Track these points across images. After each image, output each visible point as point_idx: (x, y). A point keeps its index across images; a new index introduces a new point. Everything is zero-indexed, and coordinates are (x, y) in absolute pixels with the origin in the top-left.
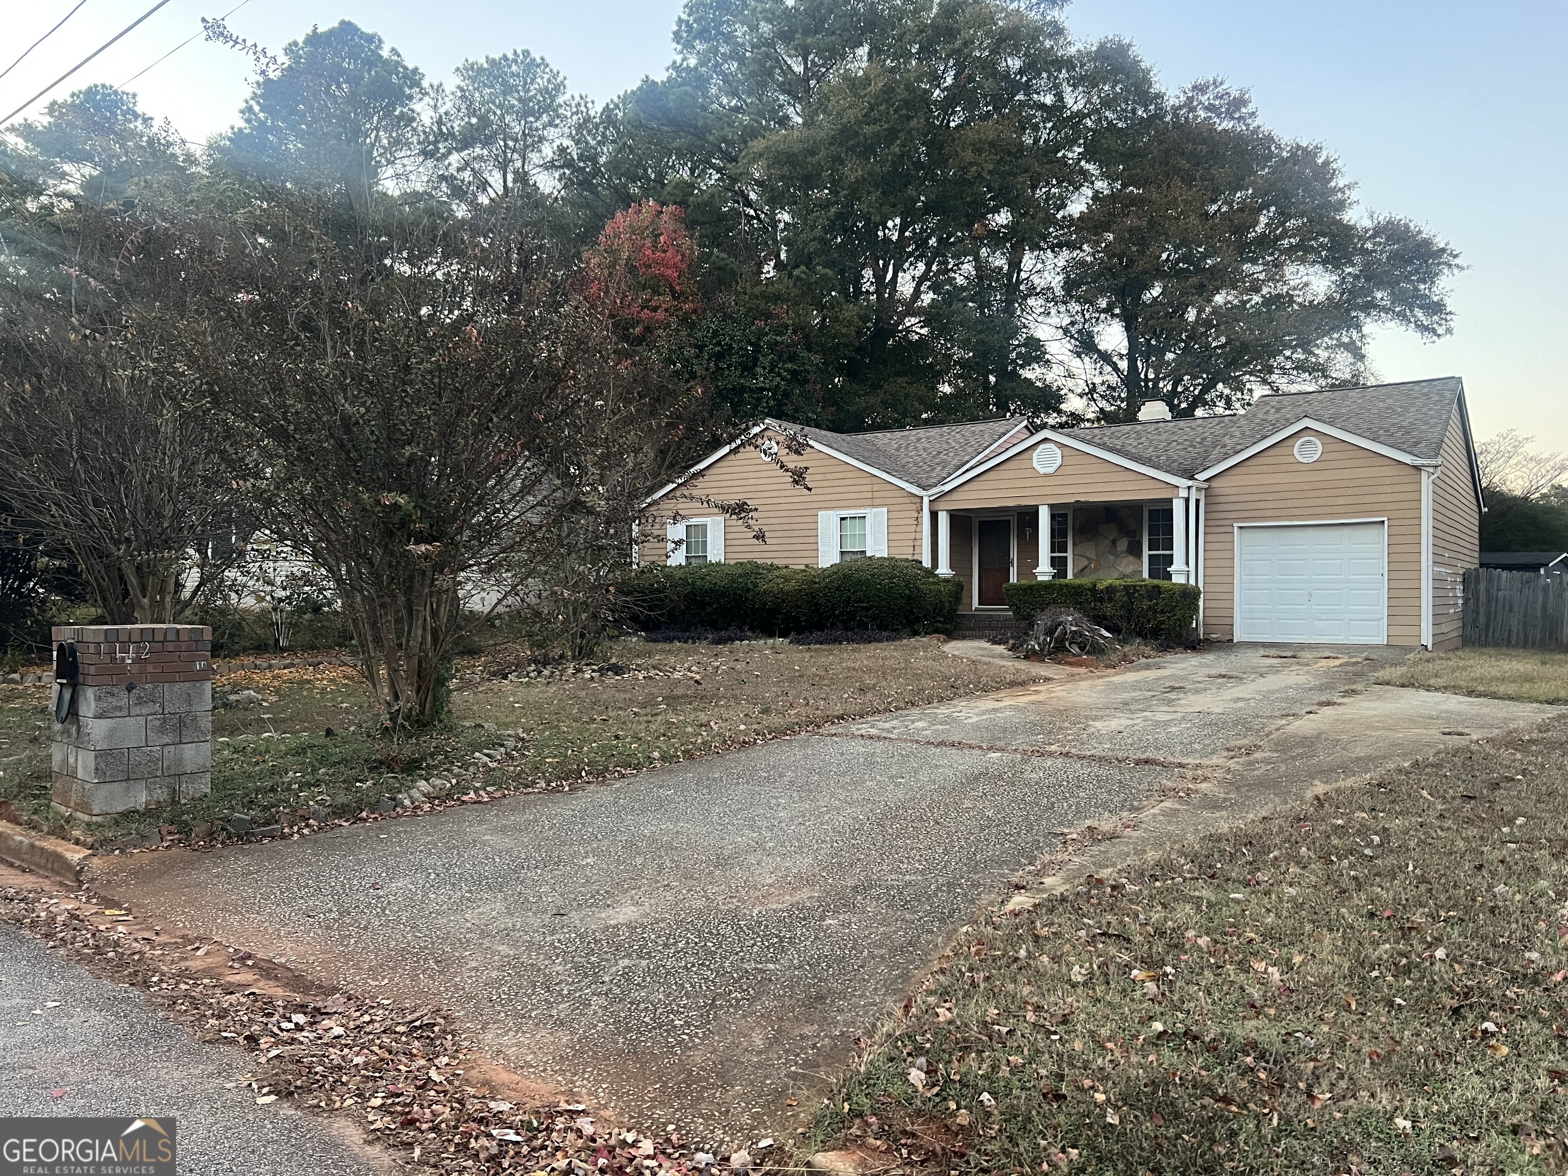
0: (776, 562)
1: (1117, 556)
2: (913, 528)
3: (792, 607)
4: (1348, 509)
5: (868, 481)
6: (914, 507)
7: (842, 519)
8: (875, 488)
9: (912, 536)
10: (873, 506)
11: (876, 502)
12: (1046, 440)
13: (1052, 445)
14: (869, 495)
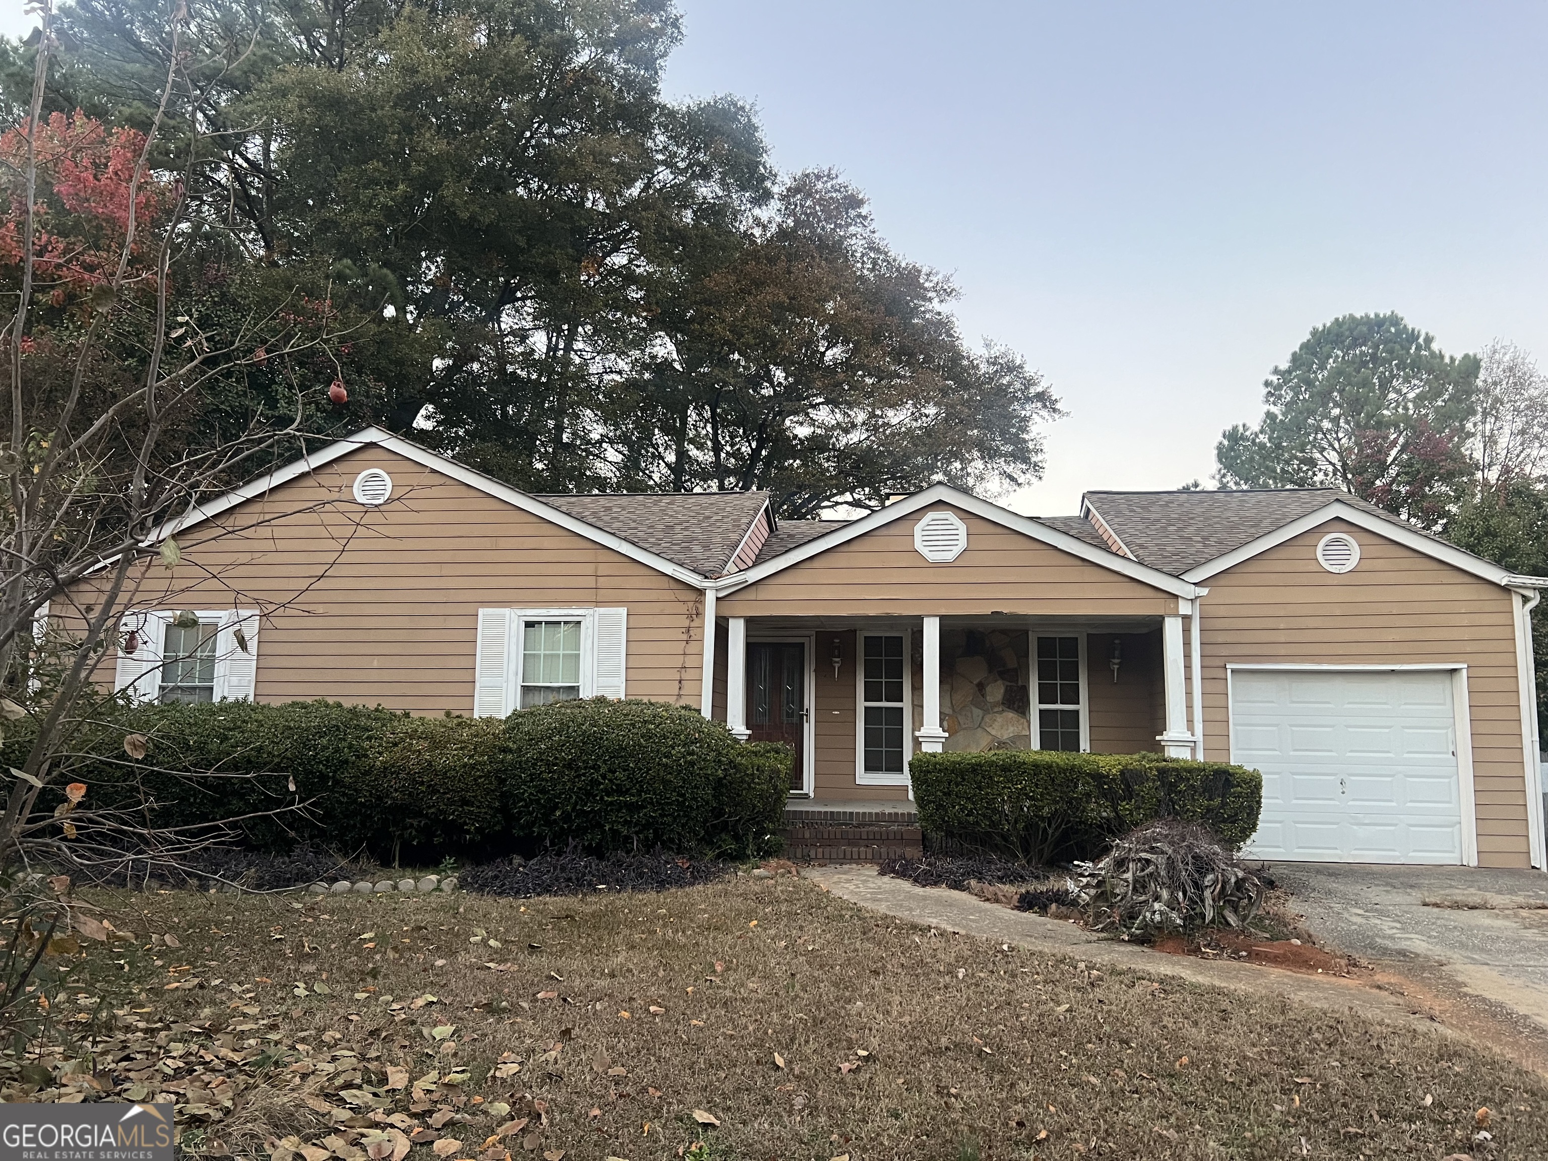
0: (387, 704)
1: (986, 712)
2: (679, 647)
3: (451, 802)
4: (1405, 648)
5: (589, 555)
6: (682, 608)
7: (529, 625)
8: (603, 569)
9: (678, 662)
10: (598, 603)
11: (603, 595)
12: (940, 504)
13: (949, 515)
14: (590, 582)
